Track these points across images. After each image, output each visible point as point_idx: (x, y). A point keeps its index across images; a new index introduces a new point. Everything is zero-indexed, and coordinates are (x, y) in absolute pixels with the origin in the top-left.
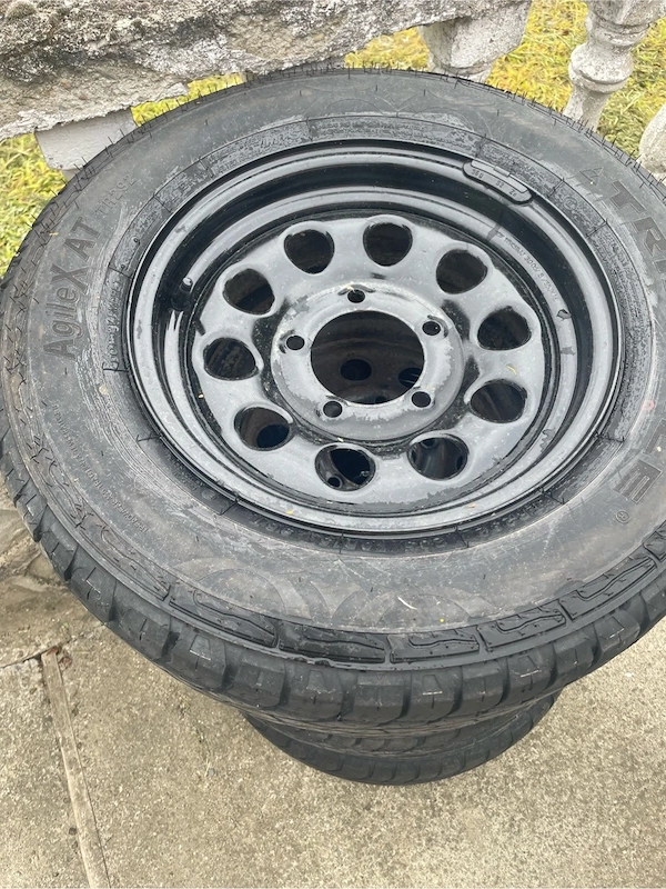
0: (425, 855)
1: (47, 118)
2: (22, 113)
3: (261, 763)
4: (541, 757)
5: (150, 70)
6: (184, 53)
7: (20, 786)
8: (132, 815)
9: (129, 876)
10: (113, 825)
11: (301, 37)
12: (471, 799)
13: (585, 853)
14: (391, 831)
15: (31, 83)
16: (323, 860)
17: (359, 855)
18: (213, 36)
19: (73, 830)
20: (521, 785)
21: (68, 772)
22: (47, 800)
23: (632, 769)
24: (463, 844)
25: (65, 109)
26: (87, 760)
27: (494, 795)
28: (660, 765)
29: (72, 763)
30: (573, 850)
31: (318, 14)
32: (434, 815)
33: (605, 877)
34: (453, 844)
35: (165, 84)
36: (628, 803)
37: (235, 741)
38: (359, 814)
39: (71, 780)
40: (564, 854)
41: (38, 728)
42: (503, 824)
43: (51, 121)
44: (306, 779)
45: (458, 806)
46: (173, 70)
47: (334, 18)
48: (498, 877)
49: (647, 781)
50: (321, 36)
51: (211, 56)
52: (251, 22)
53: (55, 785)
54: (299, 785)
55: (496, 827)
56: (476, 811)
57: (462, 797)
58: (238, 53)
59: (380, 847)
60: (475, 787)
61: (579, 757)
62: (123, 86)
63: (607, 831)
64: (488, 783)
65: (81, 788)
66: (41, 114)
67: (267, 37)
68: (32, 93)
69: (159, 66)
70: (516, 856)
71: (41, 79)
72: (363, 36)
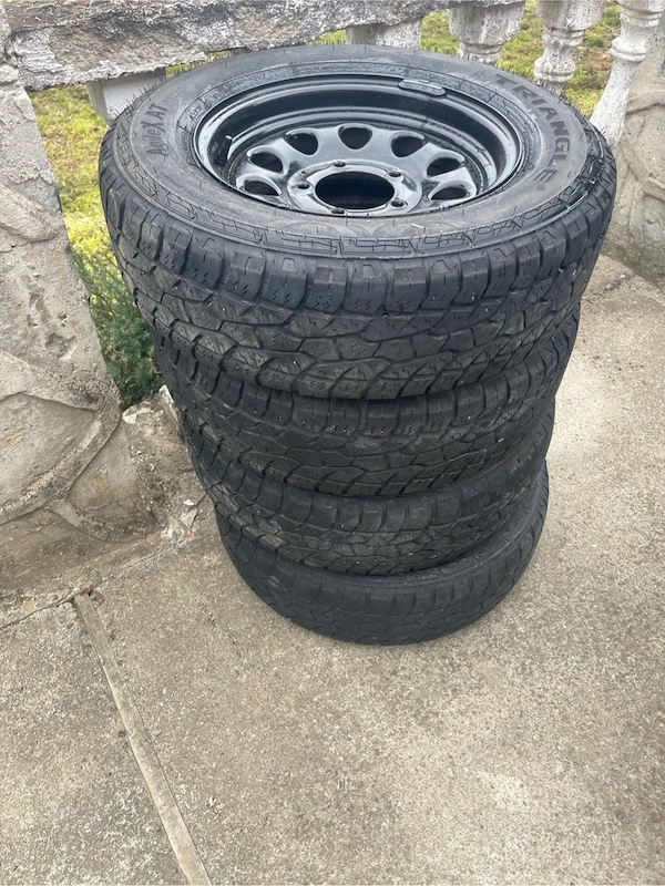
0: (453, 703)
1: (117, 67)
2: (101, 62)
3: (291, 654)
4: (536, 614)
5: (185, 39)
6: (206, 30)
7: (66, 705)
8: (178, 711)
9: (181, 762)
10: (161, 722)
11: (279, 26)
12: (483, 653)
13: (593, 682)
14: (418, 688)
15: (110, 39)
16: (362, 720)
17: (393, 711)
18: (225, 19)
19: (123, 733)
20: (524, 637)
21: (111, 685)
22: (93, 711)
23: (616, 613)
24: (484, 690)
25: (129, 62)
26: (129, 674)
27: (503, 648)
28: (638, 607)
29: (113, 678)
30: (582, 681)
31: (289, 10)
32: (454, 671)
33: (616, 699)
34: (477, 690)
35: (193, 52)
36: (619, 639)
37: (266, 639)
38: (388, 679)
39: (115, 692)
40: (575, 685)
41: (79, 654)
42: (516, 668)
43: (119, 71)
44: (335, 659)
45: (474, 660)
46: (199, 42)
47: (300, 14)
48: (522, 712)
49: (630, 620)
50: (292, 27)
51: (223, 33)
52: (249, 11)
53: (100, 699)
54: (330, 664)
55: (510, 673)
56: (490, 662)
57: (476, 654)
58: (240, 32)
59: (411, 702)
60: (485, 644)
61: (568, 610)
62: (167, 50)
63: (608, 663)
64: (495, 640)
65: (125, 696)
66: (113, 64)
67: (258, 23)
68: (109, 47)
69: (190, 37)
70: (533, 692)
71: (116, 38)
72: (318, 29)
